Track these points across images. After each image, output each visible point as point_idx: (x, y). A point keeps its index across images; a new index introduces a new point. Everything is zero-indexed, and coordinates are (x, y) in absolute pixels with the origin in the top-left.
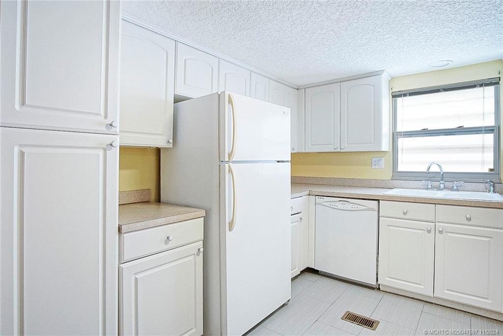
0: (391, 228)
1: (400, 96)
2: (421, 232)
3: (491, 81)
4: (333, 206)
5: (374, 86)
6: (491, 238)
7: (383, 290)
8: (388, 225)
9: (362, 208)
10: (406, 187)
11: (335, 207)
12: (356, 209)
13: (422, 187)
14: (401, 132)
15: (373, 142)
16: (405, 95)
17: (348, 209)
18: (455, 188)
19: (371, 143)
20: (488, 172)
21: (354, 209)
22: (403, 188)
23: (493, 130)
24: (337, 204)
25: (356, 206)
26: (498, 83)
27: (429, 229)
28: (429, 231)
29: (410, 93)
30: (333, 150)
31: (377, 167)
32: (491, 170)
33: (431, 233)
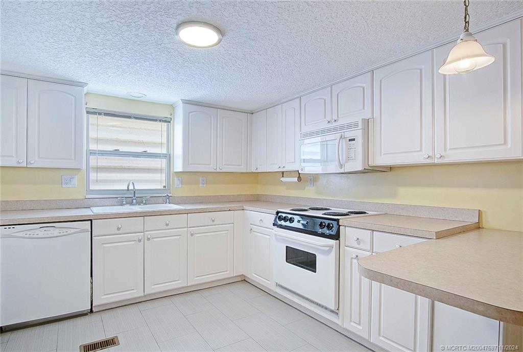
0: (105, 245)
1: (95, 113)
2: (133, 243)
3: (166, 119)
4: (31, 236)
5: (75, 97)
6: (180, 235)
7: (96, 311)
8: (103, 244)
9: (73, 231)
10: (101, 205)
11: (35, 236)
12: (65, 233)
13: (116, 204)
14: (96, 151)
15: (73, 158)
16: (100, 114)
17: (55, 235)
18: (144, 202)
19: (72, 159)
20: (162, 188)
21: (62, 234)
22: (98, 206)
23: (166, 156)
24: (37, 232)
25: (64, 230)
26: (170, 122)
27: (140, 238)
28: (140, 241)
29: (104, 113)
30: (15, 165)
31: (69, 186)
32: (165, 187)
33: (141, 242)
